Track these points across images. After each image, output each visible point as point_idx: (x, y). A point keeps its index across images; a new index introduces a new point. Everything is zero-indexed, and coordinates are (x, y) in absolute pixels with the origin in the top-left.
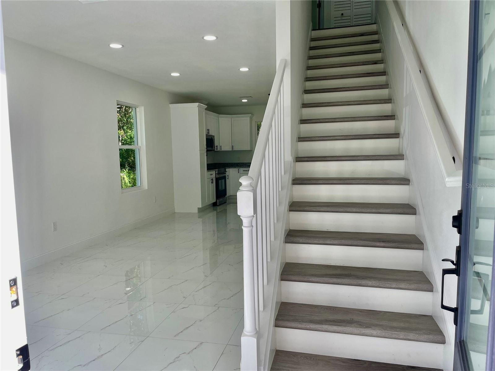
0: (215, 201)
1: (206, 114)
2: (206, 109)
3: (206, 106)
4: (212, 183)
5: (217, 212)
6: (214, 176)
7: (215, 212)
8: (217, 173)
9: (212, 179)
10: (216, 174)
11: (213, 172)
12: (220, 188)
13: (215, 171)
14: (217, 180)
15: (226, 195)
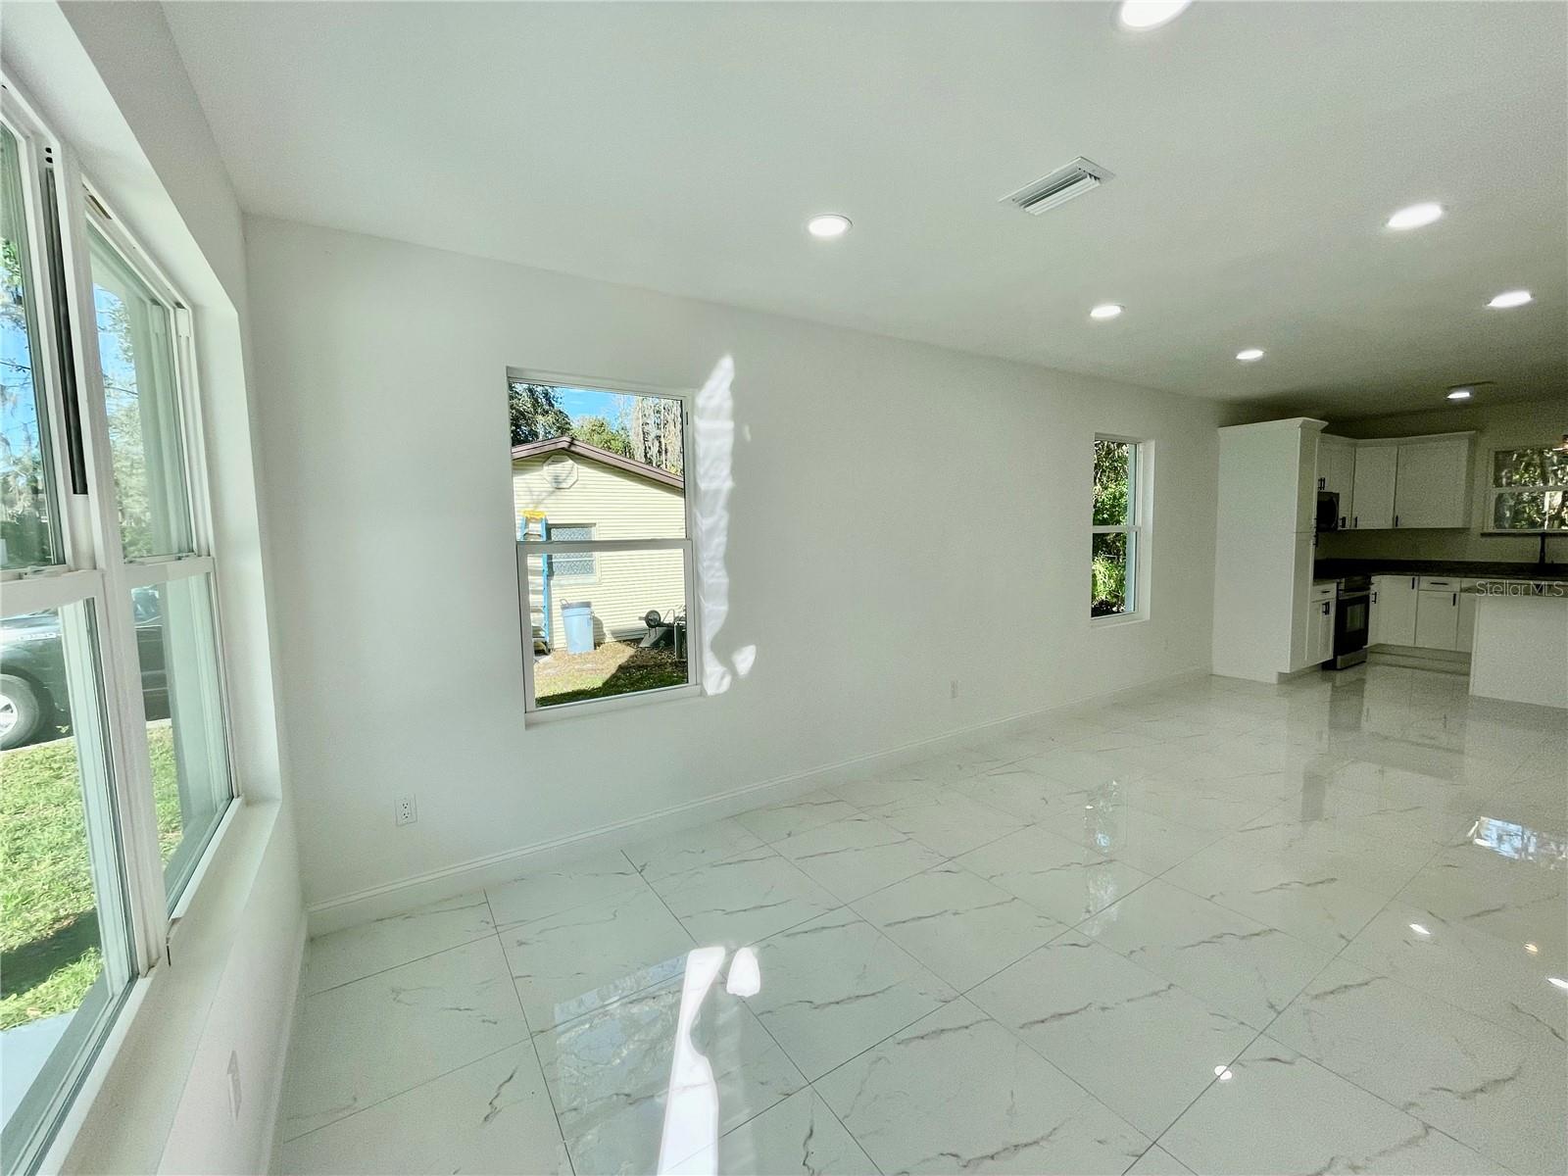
0: (1329, 656)
1: (1322, 441)
2: (1325, 431)
3: (1326, 423)
4: (1327, 612)
5: (1333, 686)
6: (1332, 596)
7: (1328, 686)
8: (1342, 587)
9: (1327, 604)
10: (1338, 590)
11: (1332, 587)
12: (1348, 625)
13: (1335, 584)
14: (1342, 607)
15: (1366, 644)
